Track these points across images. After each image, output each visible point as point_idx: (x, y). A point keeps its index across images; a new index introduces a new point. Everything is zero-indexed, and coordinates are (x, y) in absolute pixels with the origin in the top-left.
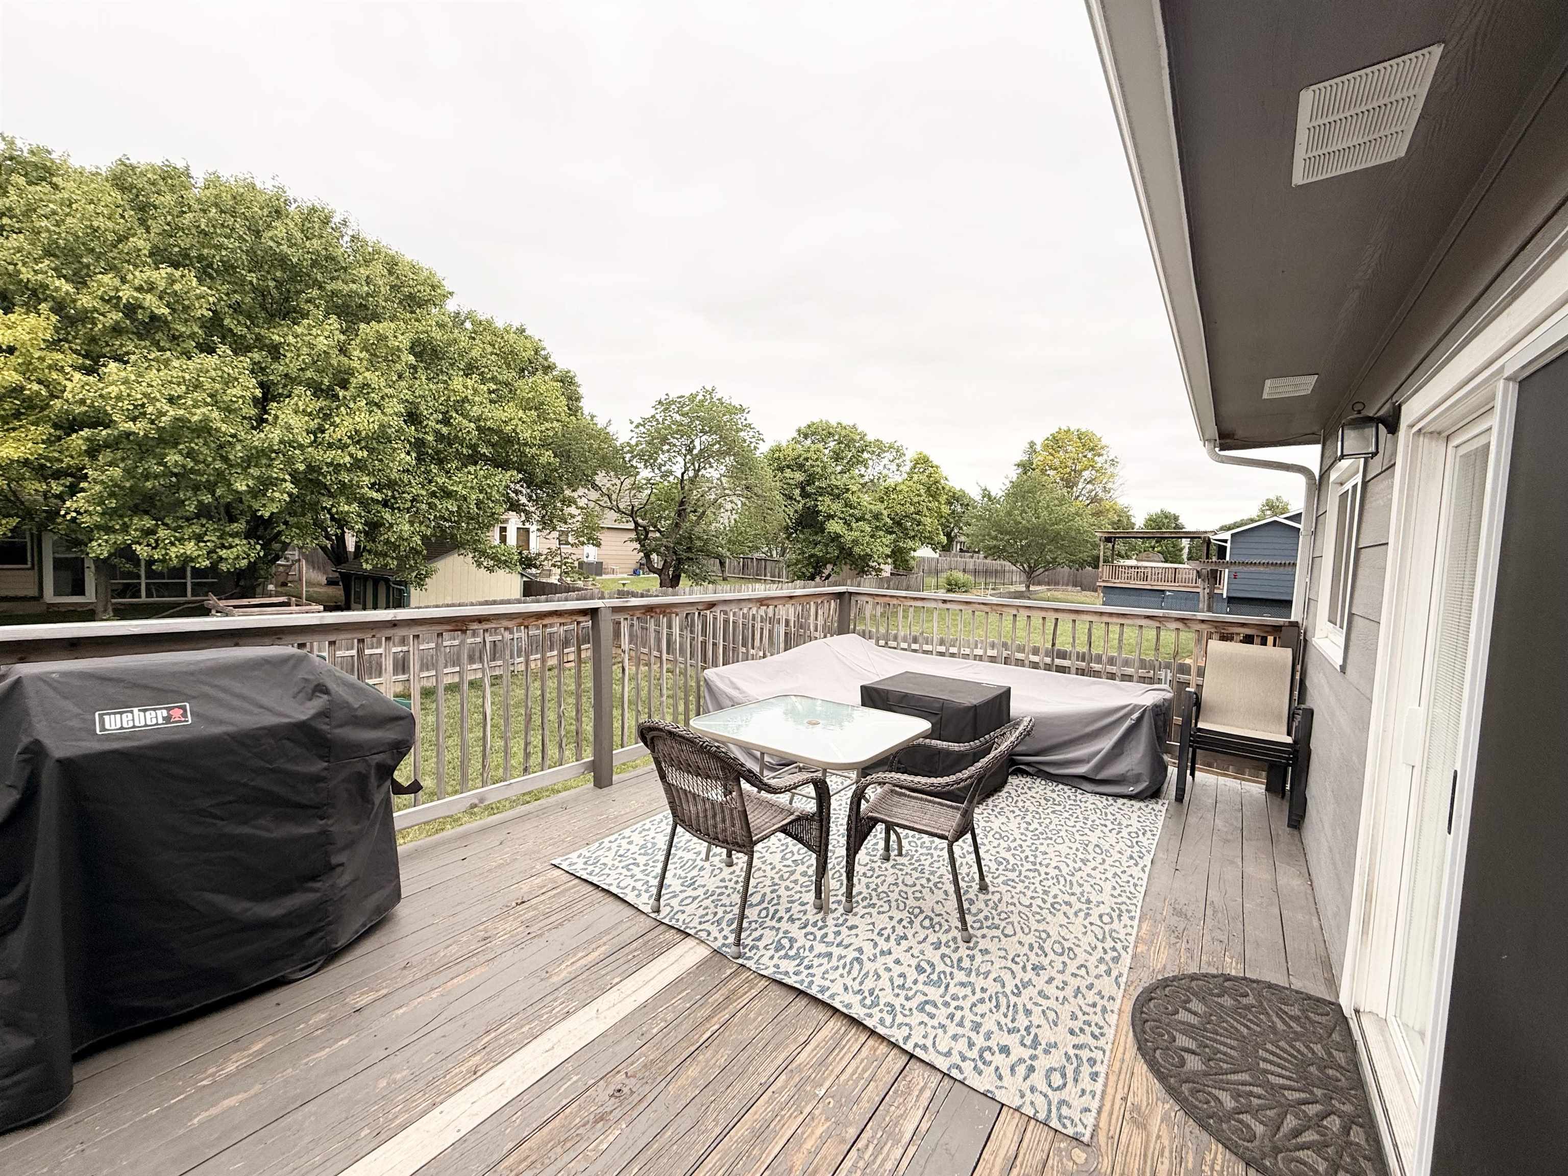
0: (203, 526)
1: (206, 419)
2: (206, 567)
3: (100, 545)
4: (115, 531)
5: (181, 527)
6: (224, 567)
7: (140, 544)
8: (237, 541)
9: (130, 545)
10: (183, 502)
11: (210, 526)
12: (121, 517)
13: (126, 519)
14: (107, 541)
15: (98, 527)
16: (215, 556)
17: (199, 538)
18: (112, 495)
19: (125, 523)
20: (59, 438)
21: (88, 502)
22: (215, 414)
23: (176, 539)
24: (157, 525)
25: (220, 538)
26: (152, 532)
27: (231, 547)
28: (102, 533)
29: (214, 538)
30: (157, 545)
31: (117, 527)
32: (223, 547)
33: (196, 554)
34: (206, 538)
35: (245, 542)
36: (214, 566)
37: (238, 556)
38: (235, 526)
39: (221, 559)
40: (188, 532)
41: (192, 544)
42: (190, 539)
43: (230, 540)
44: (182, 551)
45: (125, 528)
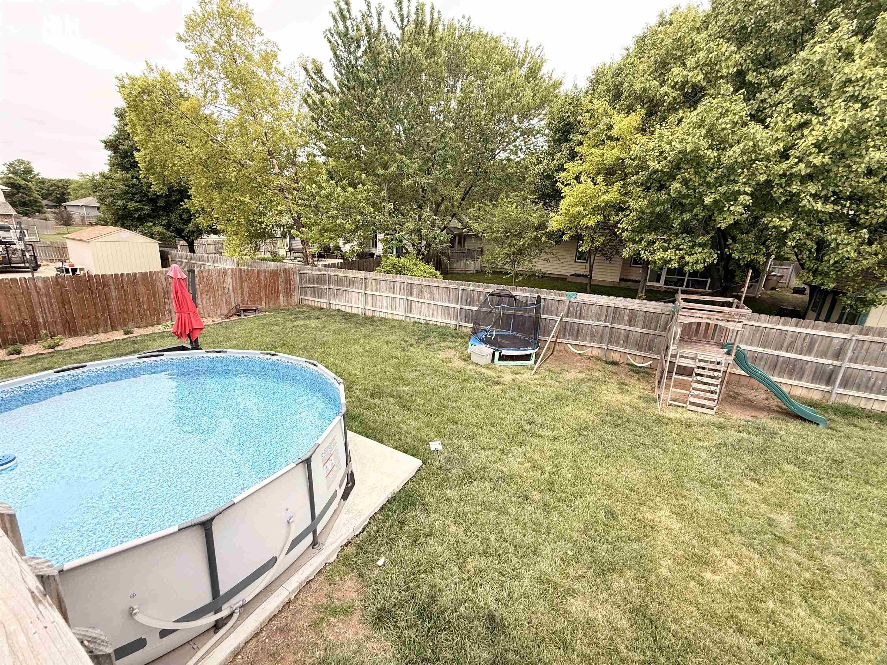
3: (626, 251)
4: (636, 242)
6: (686, 268)
8: (700, 250)
9: (640, 251)
14: (630, 248)
17: (678, 248)
19: (642, 237)
26: (653, 243)
27: (694, 254)
30: (654, 252)
31: (637, 239)
32: (691, 254)
34: (681, 247)
35: (707, 251)
39: (686, 263)
41: (672, 251)
42: (673, 248)
43: (696, 249)
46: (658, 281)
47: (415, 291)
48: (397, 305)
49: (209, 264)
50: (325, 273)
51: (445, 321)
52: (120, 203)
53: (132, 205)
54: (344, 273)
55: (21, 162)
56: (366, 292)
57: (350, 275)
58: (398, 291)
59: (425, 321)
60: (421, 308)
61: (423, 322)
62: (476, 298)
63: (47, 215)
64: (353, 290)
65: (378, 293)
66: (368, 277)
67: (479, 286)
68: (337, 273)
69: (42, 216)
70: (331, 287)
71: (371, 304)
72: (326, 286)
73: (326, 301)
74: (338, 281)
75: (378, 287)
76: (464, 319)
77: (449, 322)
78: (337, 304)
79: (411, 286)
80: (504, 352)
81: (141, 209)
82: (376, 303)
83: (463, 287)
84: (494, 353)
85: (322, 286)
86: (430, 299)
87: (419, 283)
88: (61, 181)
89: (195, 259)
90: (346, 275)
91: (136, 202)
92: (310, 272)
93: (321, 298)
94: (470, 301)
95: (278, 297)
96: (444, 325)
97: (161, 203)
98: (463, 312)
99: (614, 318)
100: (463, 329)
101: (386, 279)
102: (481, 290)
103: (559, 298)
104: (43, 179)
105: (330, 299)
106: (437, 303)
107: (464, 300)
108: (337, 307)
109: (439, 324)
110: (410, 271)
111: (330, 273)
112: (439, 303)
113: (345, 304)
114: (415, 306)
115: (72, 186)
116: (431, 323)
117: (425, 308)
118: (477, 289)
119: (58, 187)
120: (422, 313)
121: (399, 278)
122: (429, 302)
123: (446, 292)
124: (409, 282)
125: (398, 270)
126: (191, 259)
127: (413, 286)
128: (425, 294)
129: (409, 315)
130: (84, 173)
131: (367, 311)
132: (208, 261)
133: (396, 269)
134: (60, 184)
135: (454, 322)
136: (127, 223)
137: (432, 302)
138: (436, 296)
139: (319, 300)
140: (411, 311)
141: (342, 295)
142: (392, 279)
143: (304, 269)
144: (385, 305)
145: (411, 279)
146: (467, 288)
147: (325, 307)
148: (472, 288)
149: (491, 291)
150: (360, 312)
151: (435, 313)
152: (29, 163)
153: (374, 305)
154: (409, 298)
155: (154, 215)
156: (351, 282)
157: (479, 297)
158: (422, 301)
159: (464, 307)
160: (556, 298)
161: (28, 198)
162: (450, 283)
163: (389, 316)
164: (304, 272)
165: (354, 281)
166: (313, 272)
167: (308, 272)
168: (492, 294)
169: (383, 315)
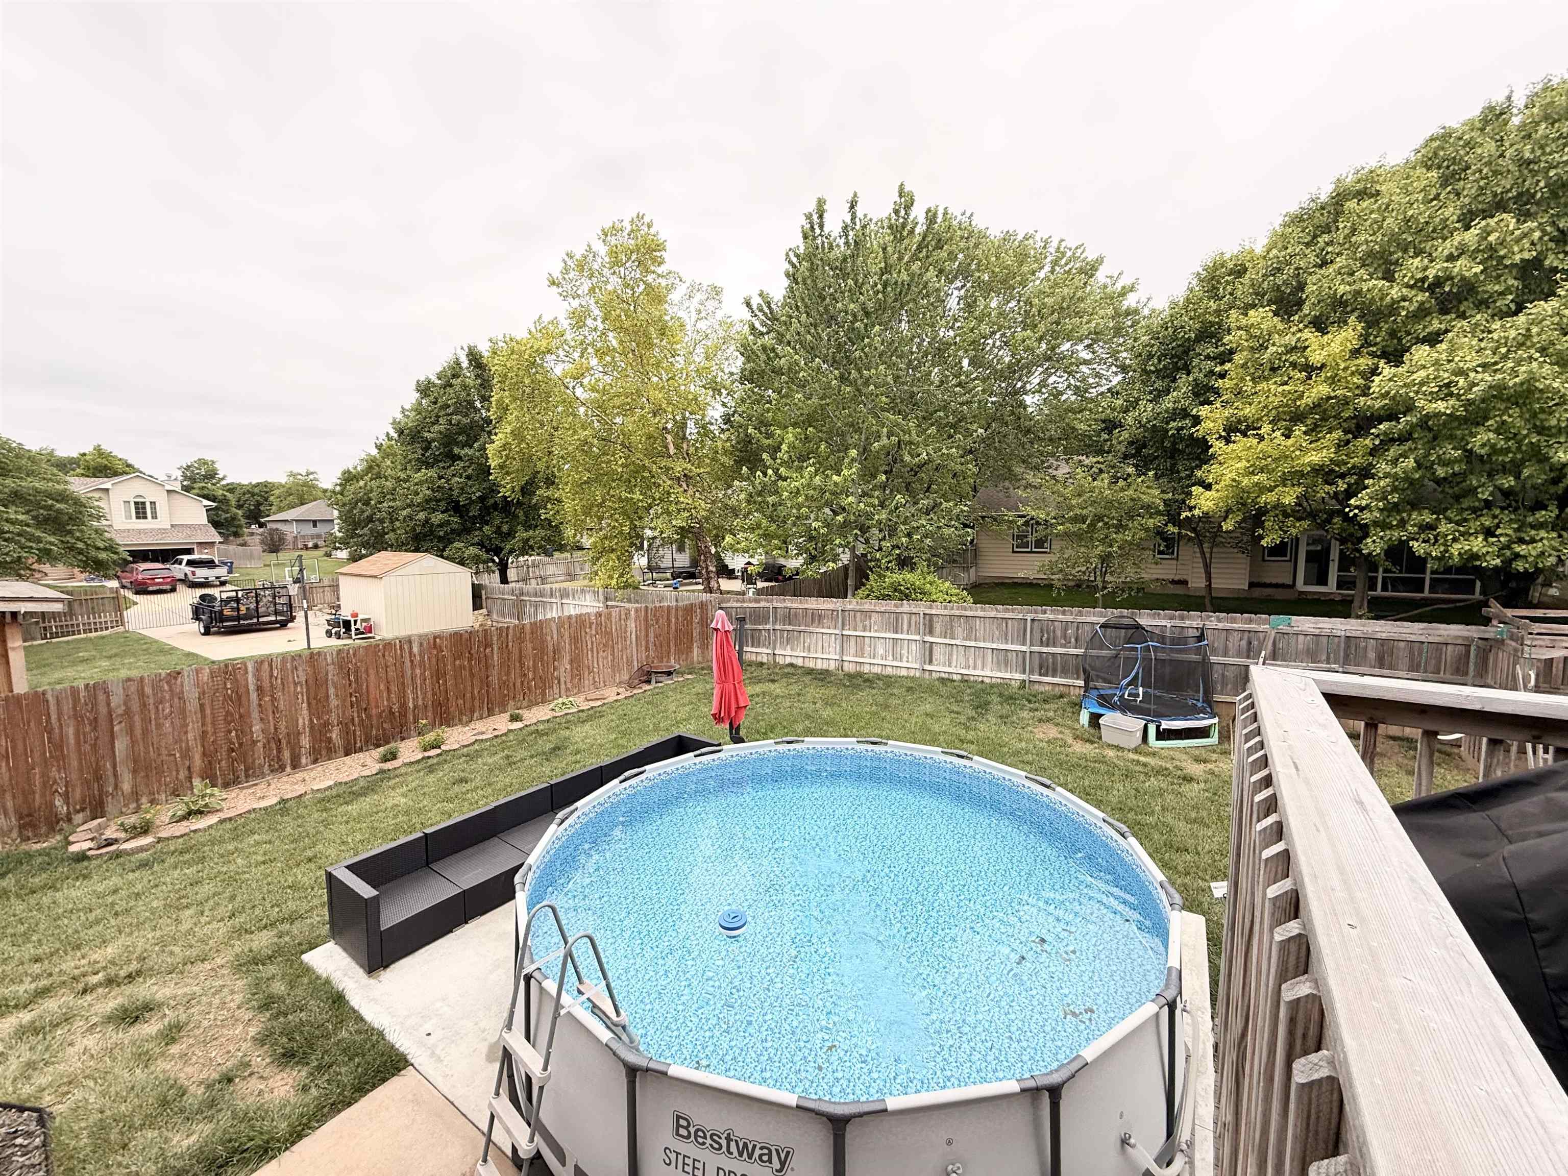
0: (1495, 517)
1: (1532, 379)
2: (1496, 567)
3: (1374, 541)
4: (1391, 527)
5: (1466, 520)
6: (1520, 566)
7: (1417, 540)
8: (1543, 534)
9: (1407, 541)
10: (1476, 488)
11: (1505, 517)
12: (1399, 512)
13: (1405, 515)
14: (1382, 538)
15: (1376, 523)
16: (1508, 553)
17: (1489, 533)
18: (1395, 489)
19: (1402, 519)
20: (1348, 442)
21: (1371, 498)
22: (1547, 369)
23: (1462, 534)
24: (1438, 519)
25: (1517, 530)
26: (1431, 527)
27: (1533, 541)
28: (1378, 530)
29: (1510, 532)
30: (1436, 541)
31: (1395, 523)
32: (1521, 541)
33: (1484, 550)
34: (1499, 532)
35: (1554, 535)
36: (1508, 562)
37: (1543, 553)
38: (1541, 516)
39: (1517, 556)
40: (1474, 525)
41: (1480, 539)
42: (1477, 533)
43: (1533, 532)
44: (1467, 548)
45: (1402, 524)
46: (1325, 583)
47: (938, 627)
48: (904, 652)
49: (553, 600)
50: (767, 605)
51: (999, 675)
52: (422, 516)
53: (438, 518)
54: (801, 603)
55: (203, 462)
56: (845, 633)
57: (814, 606)
58: (905, 627)
59: (959, 677)
60: (951, 655)
61: (955, 677)
62: (1059, 633)
63: (246, 538)
64: (817, 630)
65: (867, 634)
66: (849, 607)
67: (1064, 613)
68: (789, 605)
69: (239, 541)
70: (778, 627)
71: (852, 651)
72: (768, 627)
73: (769, 651)
74: (790, 617)
75: (867, 623)
76: (1037, 670)
77: (1008, 675)
78: (787, 654)
79: (930, 620)
80: (1165, 725)
81: (448, 523)
82: (862, 649)
83: (1032, 616)
84: (1146, 727)
85: (761, 627)
86: (968, 638)
87: (946, 612)
88: (258, 484)
89: (528, 594)
90: (806, 606)
91: (442, 512)
92: (739, 605)
93: (758, 646)
94: (1048, 639)
95: (690, 649)
96: (999, 681)
97: (474, 512)
98: (1036, 658)
99: (1347, 656)
100: (1036, 686)
101: (882, 609)
102: (1069, 618)
103: (1228, 626)
104: (232, 484)
105: (774, 648)
106: (982, 644)
107: (1037, 636)
108: (788, 660)
109: (987, 680)
110: (924, 594)
111: (775, 605)
112: (988, 645)
113: (805, 655)
114: (938, 653)
115: (277, 492)
116: (972, 678)
117: (958, 657)
118: (1060, 617)
119: (253, 495)
120: (954, 664)
121: (906, 607)
122: (968, 643)
123: (999, 625)
124: (928, 612)
125: (904, 594)
126: (522, 594)
127: (935, 619)
128: (959, 631)
129: (927, 667)
130: (295, 471)
131: (846, 664)
132: (551, 596)
133: (901, 592)
134: (256, 490)
135: (1018, 676)
136: (426, 545)
137: (973, 644)
138: (980, 634)
139: (754, 650)
140: (931, 662)
141: (799, 641)
142: (893, 609)
143: (729, 601)
144: (881, 651)
145: (931, 607)
146: (1041, 616)
147: (765, 660)
148: (1052, 617)
149: (1102, 620)
150: (832, 666)
151: (979, 663)
152: (213, 462)
153: (859, 653)
154: (928, 638)
155: (464, 531)
156: (816, 617)
157: (1066, 630)
158: (953, 642)
159: (1036, 649)
160: (1220, 626)
161: (224, 516)
162: (1007, 611)
163: (889, 671)
164: (728, 605)
165: (820, 616)
166: (745, 605)
167: (735, 604)
168: (1103, 626)
169: (877, 670)
